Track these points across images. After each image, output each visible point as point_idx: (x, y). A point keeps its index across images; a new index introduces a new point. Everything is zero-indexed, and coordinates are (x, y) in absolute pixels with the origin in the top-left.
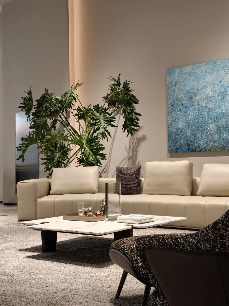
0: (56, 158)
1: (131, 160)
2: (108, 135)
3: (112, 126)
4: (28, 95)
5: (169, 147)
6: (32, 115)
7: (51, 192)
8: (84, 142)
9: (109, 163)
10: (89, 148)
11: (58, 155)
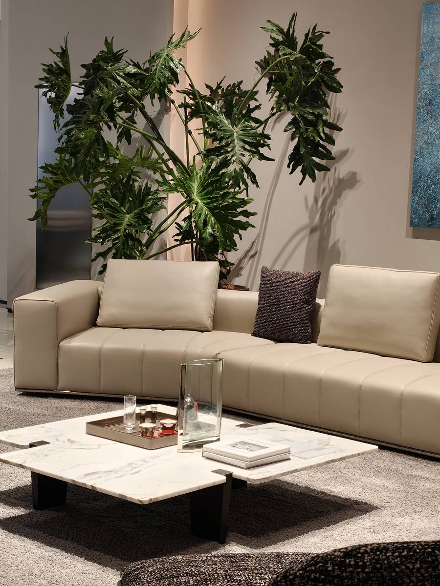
0: (122, 227)
1: (317, 235)
2: (249, 181)
3: (262, 157)
4: (58, 60)
5: (413, 211)
6: (70, 112)
7: (99, 321)
8: (195, 186)
9: (262, 236)
10: (206, 204)
11: (127, 219)
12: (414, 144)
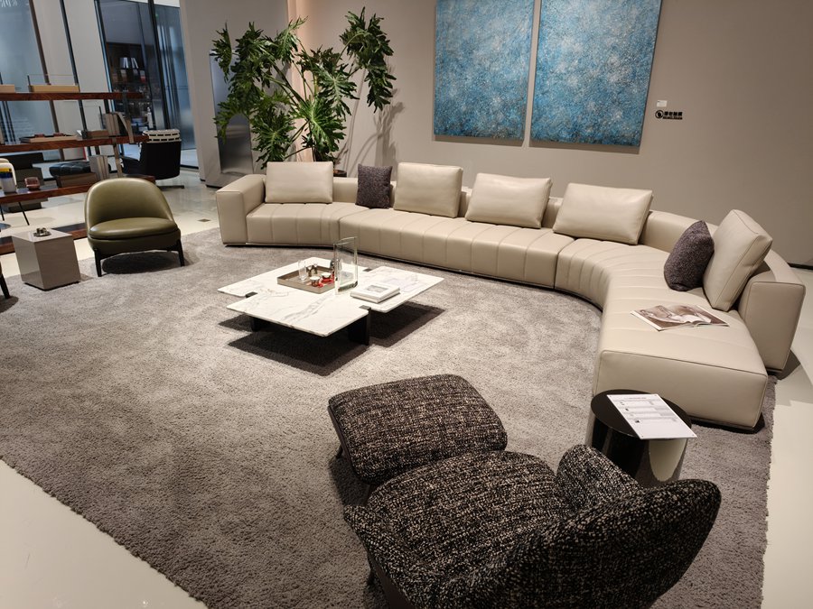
0: (272, 141)
2: (345, 112)
3: (352, 97)
4: (222, 38)
5: (436, 125)
8: (312, 114)
9: (351, 140)
10: (320, 125)
11: (274, 135)
12: (434, 87)
